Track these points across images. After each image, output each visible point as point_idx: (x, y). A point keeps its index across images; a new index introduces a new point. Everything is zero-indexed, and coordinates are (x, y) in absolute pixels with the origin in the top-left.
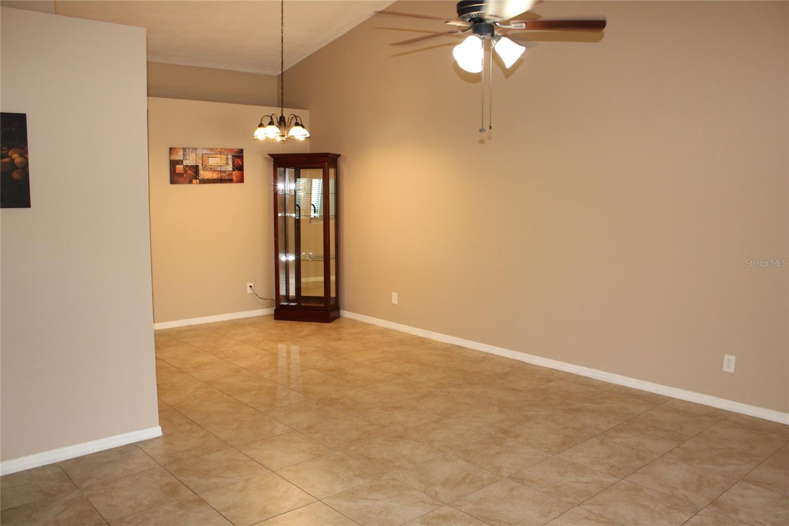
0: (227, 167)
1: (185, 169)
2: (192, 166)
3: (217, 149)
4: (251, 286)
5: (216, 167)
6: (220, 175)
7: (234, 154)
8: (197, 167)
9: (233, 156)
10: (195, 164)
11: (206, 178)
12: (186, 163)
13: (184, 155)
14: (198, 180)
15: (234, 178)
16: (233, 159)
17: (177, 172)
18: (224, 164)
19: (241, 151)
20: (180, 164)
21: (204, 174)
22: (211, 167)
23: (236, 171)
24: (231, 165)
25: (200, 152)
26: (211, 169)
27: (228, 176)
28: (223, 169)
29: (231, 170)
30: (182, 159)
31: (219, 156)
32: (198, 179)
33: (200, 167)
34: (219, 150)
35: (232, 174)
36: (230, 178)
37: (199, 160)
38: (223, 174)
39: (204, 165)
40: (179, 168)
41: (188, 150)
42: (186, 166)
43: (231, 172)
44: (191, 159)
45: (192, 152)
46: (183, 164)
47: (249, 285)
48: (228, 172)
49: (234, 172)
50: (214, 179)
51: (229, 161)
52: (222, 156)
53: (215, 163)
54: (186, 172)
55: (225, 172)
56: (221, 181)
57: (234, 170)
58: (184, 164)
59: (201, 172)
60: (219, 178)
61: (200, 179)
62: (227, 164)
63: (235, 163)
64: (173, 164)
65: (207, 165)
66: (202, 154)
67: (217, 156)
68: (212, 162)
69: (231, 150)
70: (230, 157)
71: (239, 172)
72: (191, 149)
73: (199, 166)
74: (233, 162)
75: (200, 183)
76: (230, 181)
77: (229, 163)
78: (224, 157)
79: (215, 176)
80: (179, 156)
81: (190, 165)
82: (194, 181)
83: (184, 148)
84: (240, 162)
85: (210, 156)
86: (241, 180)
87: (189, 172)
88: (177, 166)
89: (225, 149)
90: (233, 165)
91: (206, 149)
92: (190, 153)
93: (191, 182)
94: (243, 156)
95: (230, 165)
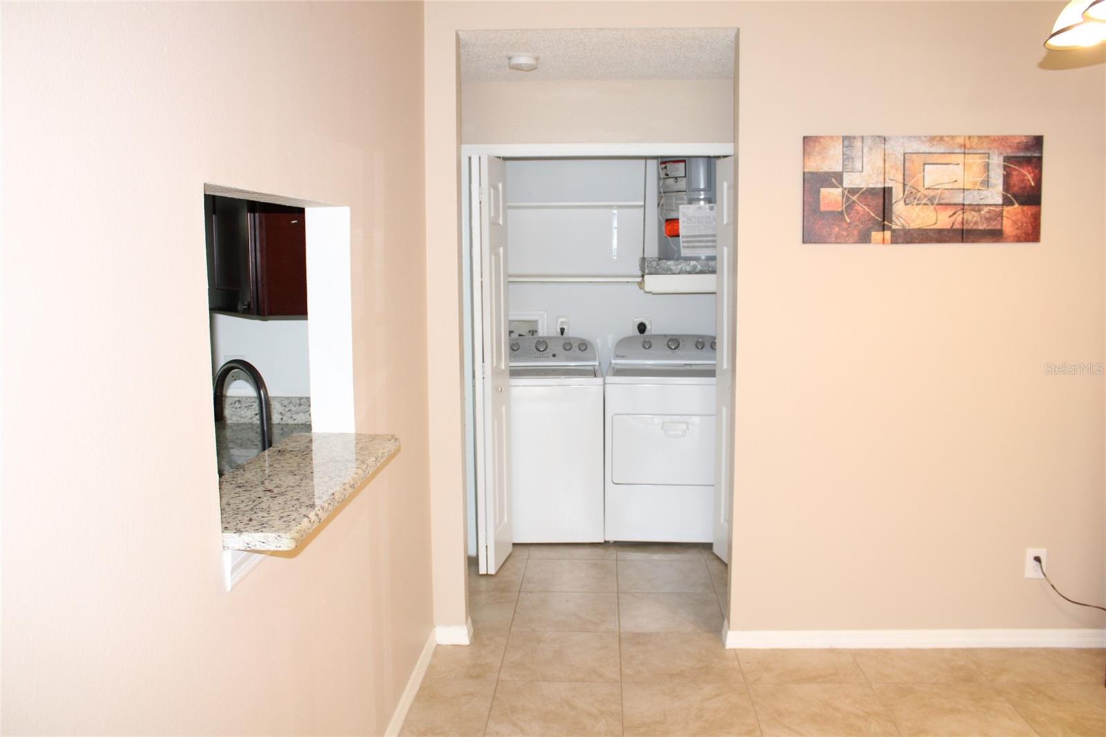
0: (985, 193)
1: (848, 199)
2: (871, 191)
3: (953, 137)
4: (1038, 559)
5: (947, 194)
6: (959, 217)
7: (1010, 152)
8: (886, 193)
9: (1007, 159)
10: (880, 186)
11: (913, 226)
12: (850, 181)
13: (847, 158)
14: (888, 234)
15: (1008, 227)
16: (1005, 167)
17: (822, 208)
18: (975, 184)
19: (1038, 142)
20: (834, 186)
21: (906, 215)
22: (931, 193)
23: (1016, 205)
24: (1000, 188)
25: (896, 149)
26: (931, 200)
27: (988, 220)
28: (970, 199)
29: (1000, 202)
30: (839, 168)
31: (960, 158)
32: (890, 228)
33: (897, 194)
34: (961, 141)
35: (1000, 215)
36: (994, 225)
37: (893, 171)
38: (971, 216)
39: (907, 188)
40: (831, 196)
41: (858, 144)
42: (853, 191)
43: (998, 209)
44: (867, 168)
45: (871, 149)
46: (841, 183)
47: (1032, 552)
48: (986, 209)
49: (1006, 209)
50: (940, 231)
51: (992, 174)
52: (970, 159)
53: (946, 179)
54: (850, 207)
55: (977, 208)
56: (963, 235)
57: (1007, 202)
58: (846, 185)
59: (899, 208)
60: (957, 226)
61: (893, 231)
62: (986, 183)
63: (1015, 179)
64: (814, 183)
65: (921, 189)
66: (904, 154)
67: (953, 158)
68: (935, 177)
69: (1002, 140)
70: (997, 161)
71: (1026, 208)
72: (869, 142)
73: (894, 191)
74: (1007, 178)
75: (894, 241)
76: (995, 235)
77: (992, 181)
78: (976, 161)
79: (944, 220)
80: (831, 161)
81: (864, 186)
82: (876, 235)
83: (845, 138)
84: (1030, 177)
85: (930, 159)
86: (1032, 233)
87: (861, 208)
88: (823, 190)
89: (980, 137)
90: (1007, 186)
91: (919, 138)
92: (866, 150)
93: (865, 238)
94: (1040, 159)
95: (995, 186)
